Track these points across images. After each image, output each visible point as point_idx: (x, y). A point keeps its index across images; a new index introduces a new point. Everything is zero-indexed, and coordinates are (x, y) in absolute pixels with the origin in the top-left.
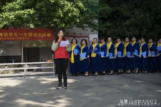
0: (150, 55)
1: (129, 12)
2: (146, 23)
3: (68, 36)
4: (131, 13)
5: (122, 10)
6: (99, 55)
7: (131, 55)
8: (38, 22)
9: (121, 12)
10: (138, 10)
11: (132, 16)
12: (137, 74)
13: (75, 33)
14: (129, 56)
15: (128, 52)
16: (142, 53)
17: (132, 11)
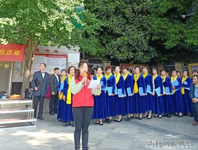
0: (164, 93)
1: (120, 28)
2: (142, 44)
3: (38, 54)
4: (122, 30)
5: (112, 25)
6: (106, 92)
7: (144, 92)
8: (13, 36)
9: (110, 27)
10: (130, 26)
11: (124, 34)
12: (151, 119)
13: (48, 50)
14: (142, 94)
15: (139, 88)
16: (156, 90)
17: (123, 27)
